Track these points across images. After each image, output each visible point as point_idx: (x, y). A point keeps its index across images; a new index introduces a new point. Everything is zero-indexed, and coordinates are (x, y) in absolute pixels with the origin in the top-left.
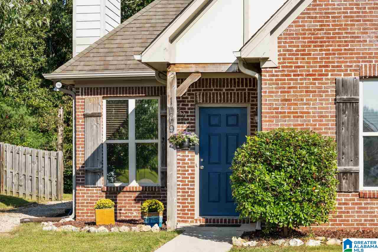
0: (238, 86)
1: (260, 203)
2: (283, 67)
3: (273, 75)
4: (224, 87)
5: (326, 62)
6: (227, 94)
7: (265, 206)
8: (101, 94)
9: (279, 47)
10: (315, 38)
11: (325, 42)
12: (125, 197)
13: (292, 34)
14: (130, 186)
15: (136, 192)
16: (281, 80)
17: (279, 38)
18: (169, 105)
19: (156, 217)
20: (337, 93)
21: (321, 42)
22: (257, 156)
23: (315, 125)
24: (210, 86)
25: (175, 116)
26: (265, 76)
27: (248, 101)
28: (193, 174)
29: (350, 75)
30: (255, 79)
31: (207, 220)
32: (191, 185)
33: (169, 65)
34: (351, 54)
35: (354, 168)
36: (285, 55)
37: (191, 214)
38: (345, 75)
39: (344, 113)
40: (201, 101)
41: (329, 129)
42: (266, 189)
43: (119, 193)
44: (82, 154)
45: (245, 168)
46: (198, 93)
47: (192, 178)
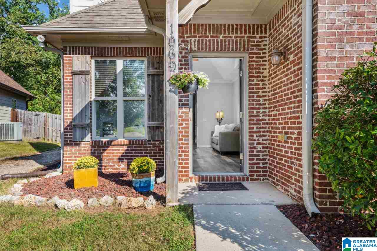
0: (237, 33)
4: (221, 33)
6: (225, 41)
8: (89, 54)
12: (113, 150)
19: (147, 179)
24: (206, 33)
27: (248, 50)
28: (188, 128)
32: (185, 140)
37: (186, 172)
40: (196, 49)
46: (193, 40)
47: (186, 132)
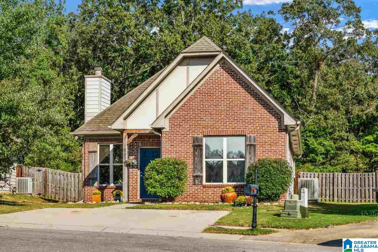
0: (157, 139)
1: (154, 187)
2: (171, 131)
3: (167, 135)
4: (151, 139)
5: (189, 129)
6: (152, 142)
7: (156, 188)
8: (97, 142)
9: (169, 123)
10: (184, 119)
11: (189, 120)
12: (108, 191)
13: (175, 117)
14: (111, 185)
15: (113, 188)
16: (170, 137)
17: (169, 119)
18: (124, 148)
20: (194, 142)
21: (187, 120)
22: (153, 168)
23: (184, 156)
24: (145, 139)
25: (127, 152)
26: (163, 135)
29: (199, 134)
30: (159, 136)
31: (143, 200)
33: (124, 130)
34: (200, 126)
35: (201, 174)
36: (172, 126)
37: (136, 197)
38: (197, 135)
39: (197, 151)
40: (141, 145)
41: (191, 158)
42: (156, 182)
43: (105, 189)
44: (88, 170)
45: (148, 173)
46: (139, 142)
47: (136, 180)
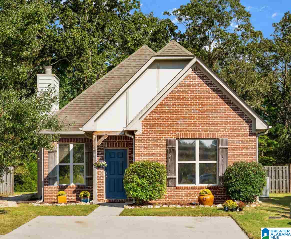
0: (123, 140)
1: (136, 191)
2: (144, 134)
3: (140, 137)
4: (117, 140)
5: (162, 132)
6: (118, 144)
7: (138, 192)
8: (56, 142)
9: (142, 125)
10: (157, 122)
11: (162, 123)
12: (68, 190)
13: (148, 120)
14: (70, 185)
15: (74, 188)
16: (143, 139)
17: (142, 122)
18: (94, 149)
19: (86, 199)
20: (167, 145)
21: (160, 123)
22: (134, 172)
23: (158, 158)
24: (110, 140)
25: (96, 154)
26: (137, 137)
27: (128, 146)
28: (103, 179)
29: (172, 137)
30: (132, 138)
31: (109, 200)
32: (102, 184)
33: (94, 132)
34: (173, 129)
35: (174, 177)
36: (145, 129)
37: (102, 198)
38: (170, 137)
39: (170, 153)
40: (106, 146)
41: (164, 160)
42: (138, 185)
43: (65, 189)
44: (47, 170)
45: (130, 177)
46: (105, 143)
47: (102, 181)
